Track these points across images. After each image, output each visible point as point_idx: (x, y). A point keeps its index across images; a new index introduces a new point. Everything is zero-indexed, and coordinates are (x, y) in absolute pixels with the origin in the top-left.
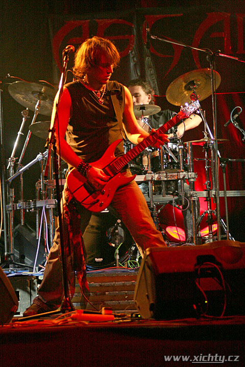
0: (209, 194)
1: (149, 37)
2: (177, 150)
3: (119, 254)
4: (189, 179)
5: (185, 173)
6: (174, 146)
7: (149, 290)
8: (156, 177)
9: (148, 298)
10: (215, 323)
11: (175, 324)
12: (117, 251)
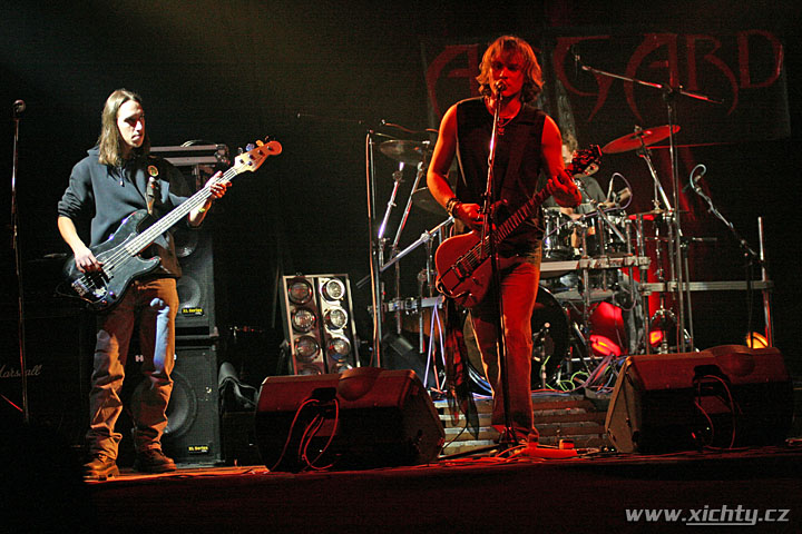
0: (666, 286)
1: (579, 68)
2: (623, 226)
3: (546, 372)
4: (639, 266)
5: (634, 257)
6: (618, 220)
7: (631, 414)
8: (593, 263)
9: (630, 425)
10: (725, 456)
11: (671, 459)
12: (543, 368)
